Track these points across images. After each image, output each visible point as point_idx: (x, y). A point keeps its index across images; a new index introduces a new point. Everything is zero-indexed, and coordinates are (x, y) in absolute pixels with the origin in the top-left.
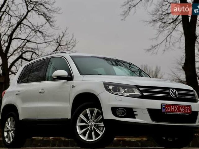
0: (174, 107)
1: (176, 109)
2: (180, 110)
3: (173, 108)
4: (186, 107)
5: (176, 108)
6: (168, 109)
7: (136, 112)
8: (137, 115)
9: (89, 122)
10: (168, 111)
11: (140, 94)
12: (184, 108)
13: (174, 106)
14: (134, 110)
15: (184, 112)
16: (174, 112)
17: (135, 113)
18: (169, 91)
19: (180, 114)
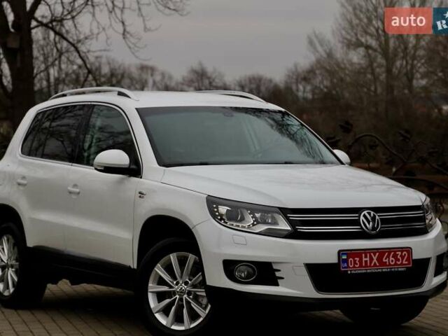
0: (370, 256)
1: (375, 260)
2: (384, 260)
3: (368, 259)
4: (400, 253)
5: (375, 258)
6: (355, 261)
7: (279, 271)
8: (282, 278)
9: (177, 284)
10: (354, 267)
11: (289, 228)
12: (395, 256)
13: (369, 253)
14: (275, 267)
15: (394, 265)
16: (370, 266)
17: (278, 274)
18: (359, 217)
19: (384, 270)
